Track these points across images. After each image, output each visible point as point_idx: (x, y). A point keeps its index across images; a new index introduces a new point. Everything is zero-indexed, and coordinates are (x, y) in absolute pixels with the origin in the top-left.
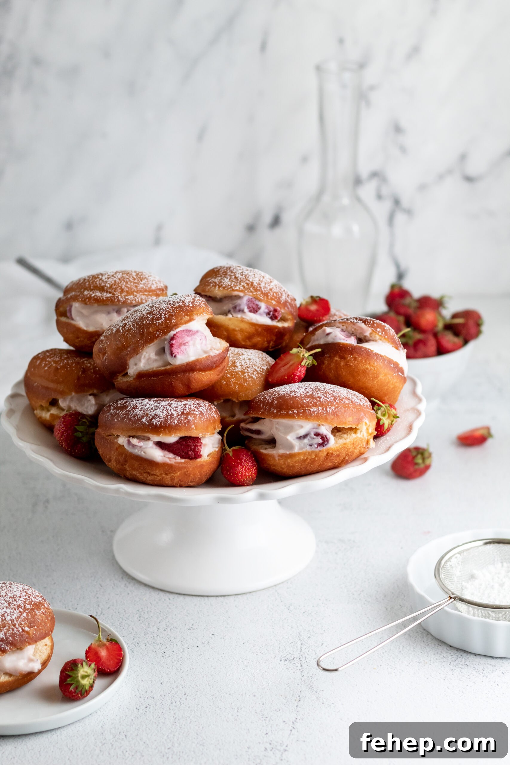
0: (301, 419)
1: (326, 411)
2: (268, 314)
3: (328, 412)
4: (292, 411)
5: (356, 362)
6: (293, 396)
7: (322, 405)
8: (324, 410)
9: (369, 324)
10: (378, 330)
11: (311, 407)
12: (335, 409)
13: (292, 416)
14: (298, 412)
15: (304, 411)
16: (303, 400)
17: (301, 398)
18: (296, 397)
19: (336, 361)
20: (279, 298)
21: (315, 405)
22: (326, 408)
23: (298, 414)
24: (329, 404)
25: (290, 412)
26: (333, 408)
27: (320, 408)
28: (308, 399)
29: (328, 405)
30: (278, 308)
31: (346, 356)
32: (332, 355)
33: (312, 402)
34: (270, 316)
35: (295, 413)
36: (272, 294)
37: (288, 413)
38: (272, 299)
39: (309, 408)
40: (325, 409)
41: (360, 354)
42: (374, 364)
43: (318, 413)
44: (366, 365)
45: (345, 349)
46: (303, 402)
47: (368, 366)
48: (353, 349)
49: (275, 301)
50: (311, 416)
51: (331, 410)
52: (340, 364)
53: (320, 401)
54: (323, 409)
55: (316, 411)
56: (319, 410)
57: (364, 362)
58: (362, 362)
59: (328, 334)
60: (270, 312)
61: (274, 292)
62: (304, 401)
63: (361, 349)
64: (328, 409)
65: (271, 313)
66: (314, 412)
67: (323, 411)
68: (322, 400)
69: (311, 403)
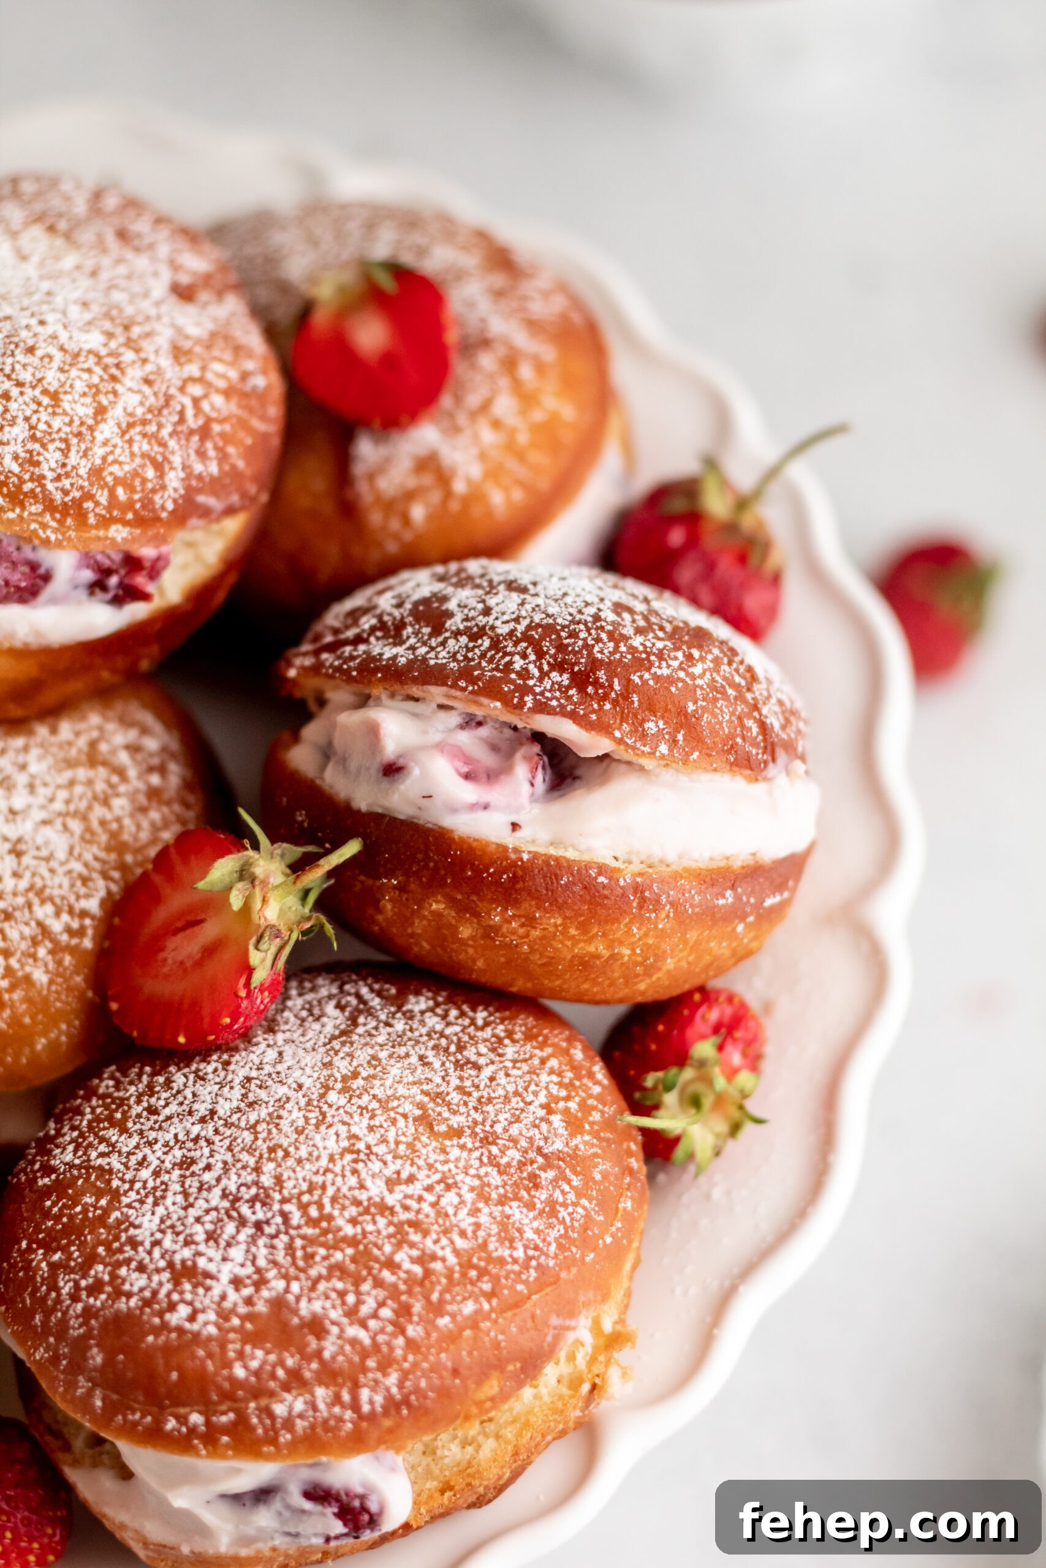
0: (224, 1457)
1: (355, 1406)
2: (97, 586)
3: (366, 1408)
4: (182, 1420)
5: (536, 933)
6: (180, 1330)
7: (329, 1375)
8: (343, 1406)
9: (605, 697)
10: (651, 726)
11: (272, 1394)
12: (401, 1385)
13: (183, 1443)
14: (208, 1423)
15: (242, 1419)
16: (228, 1365)
17: (223, 1344)
18: (196, 1335)
19: (438, 915)
20: (147, 503)
21: (296, 1381)
22: (355, 1387)
23: (210, 1437)
24: (371, 1363)
25: (171, 1424)
26: (392, 1380)
27: (321, 1392)
28: (259, 1353)
29: (365, 1370)
30: (147, 552)
31: (482, 906)
32: (413, 887)
33: (280, 1373)
34: (109, 596)
35: (192, 1430)
36: (103, 497)
37: (159, 1423)
38: (105, 522)
39: (263, 1402)
40: (346, 1397)
41: (554, 902)
42: (629, 932)
43: (313, 1427)
44: (589, 941)
45: (478, 872)
46: (232, 1379)
47: (600, 948)
48: (515, 879)
49: (126, 523)
50: (274, 1441)
51: (379, 1399)
52: (454, 930)
53: (319, 1353)
54: (337, 1399)
55: (301, 1416)
56: (315, 1408)
57: (573, 931)
58: (565, 932)
59: (392, 770)
60: (107, 572)
61: (118, 481)
62: (239, 1372)
63: (558, 878)
64: (365, 1394)
65: (113, 580)
66: (288, 1423)
67: (337, 1410)
68: (329, 1348)
69: (273, 1376)
